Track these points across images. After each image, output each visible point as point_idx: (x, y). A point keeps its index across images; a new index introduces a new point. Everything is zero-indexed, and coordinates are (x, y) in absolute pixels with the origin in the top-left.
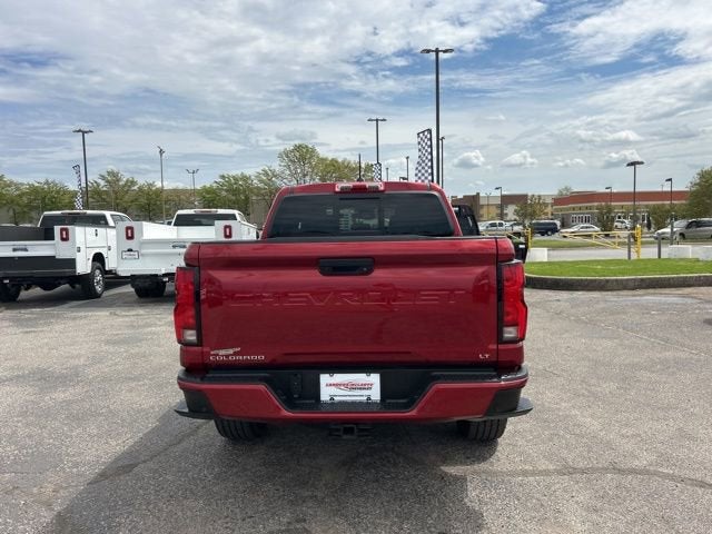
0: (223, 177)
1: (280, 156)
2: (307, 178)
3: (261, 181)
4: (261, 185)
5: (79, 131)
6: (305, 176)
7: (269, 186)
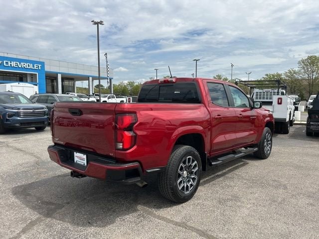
0: (267, 75)
1: (299, 63)
2: (315, 73)
3: (287, 76)
4: (287, 78)
5: (195, 60)
6: (313, 72)
7: (291, 78)
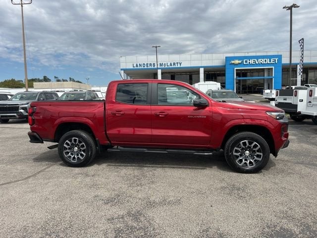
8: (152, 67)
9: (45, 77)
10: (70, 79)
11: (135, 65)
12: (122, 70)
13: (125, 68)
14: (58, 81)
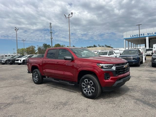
8: (143, 36)
9: (94, 45)
10: (105, 45)
11: (132, 36)
12: (124, 39)
13: (126, 38)
14: (100, 46)
